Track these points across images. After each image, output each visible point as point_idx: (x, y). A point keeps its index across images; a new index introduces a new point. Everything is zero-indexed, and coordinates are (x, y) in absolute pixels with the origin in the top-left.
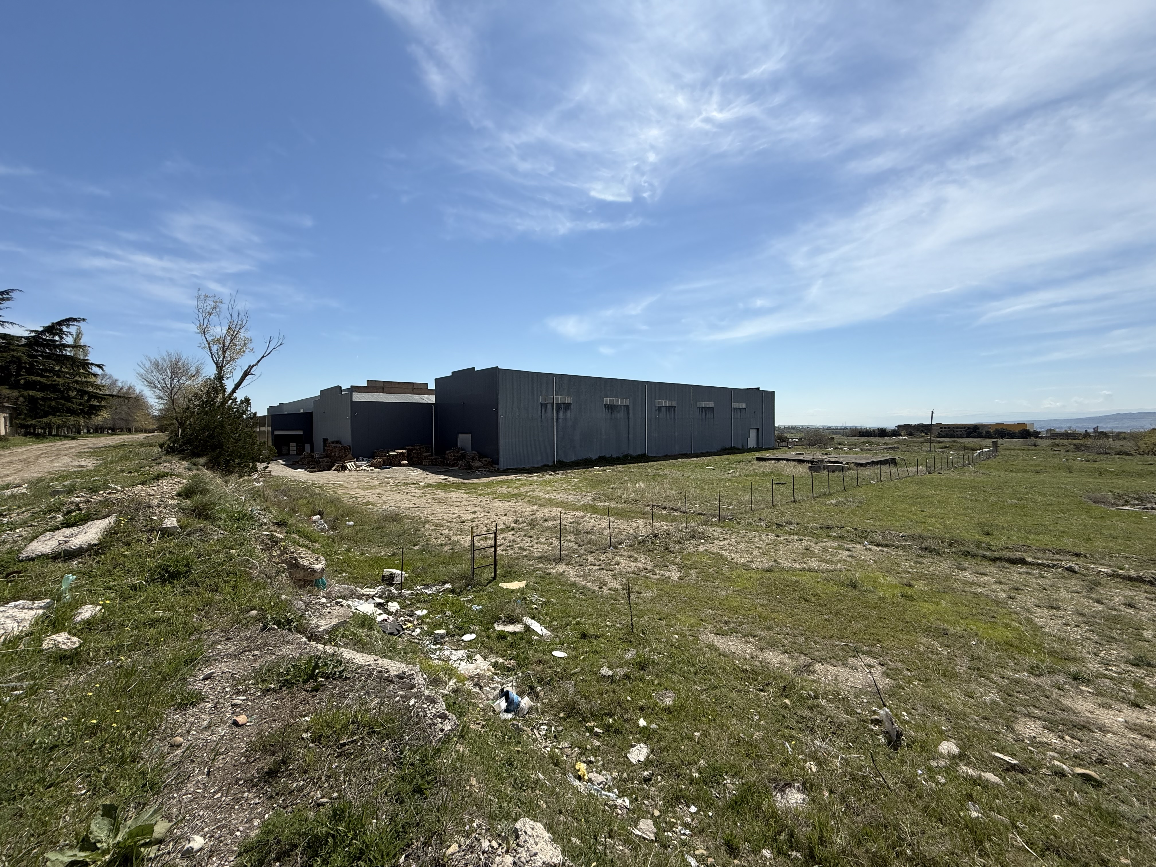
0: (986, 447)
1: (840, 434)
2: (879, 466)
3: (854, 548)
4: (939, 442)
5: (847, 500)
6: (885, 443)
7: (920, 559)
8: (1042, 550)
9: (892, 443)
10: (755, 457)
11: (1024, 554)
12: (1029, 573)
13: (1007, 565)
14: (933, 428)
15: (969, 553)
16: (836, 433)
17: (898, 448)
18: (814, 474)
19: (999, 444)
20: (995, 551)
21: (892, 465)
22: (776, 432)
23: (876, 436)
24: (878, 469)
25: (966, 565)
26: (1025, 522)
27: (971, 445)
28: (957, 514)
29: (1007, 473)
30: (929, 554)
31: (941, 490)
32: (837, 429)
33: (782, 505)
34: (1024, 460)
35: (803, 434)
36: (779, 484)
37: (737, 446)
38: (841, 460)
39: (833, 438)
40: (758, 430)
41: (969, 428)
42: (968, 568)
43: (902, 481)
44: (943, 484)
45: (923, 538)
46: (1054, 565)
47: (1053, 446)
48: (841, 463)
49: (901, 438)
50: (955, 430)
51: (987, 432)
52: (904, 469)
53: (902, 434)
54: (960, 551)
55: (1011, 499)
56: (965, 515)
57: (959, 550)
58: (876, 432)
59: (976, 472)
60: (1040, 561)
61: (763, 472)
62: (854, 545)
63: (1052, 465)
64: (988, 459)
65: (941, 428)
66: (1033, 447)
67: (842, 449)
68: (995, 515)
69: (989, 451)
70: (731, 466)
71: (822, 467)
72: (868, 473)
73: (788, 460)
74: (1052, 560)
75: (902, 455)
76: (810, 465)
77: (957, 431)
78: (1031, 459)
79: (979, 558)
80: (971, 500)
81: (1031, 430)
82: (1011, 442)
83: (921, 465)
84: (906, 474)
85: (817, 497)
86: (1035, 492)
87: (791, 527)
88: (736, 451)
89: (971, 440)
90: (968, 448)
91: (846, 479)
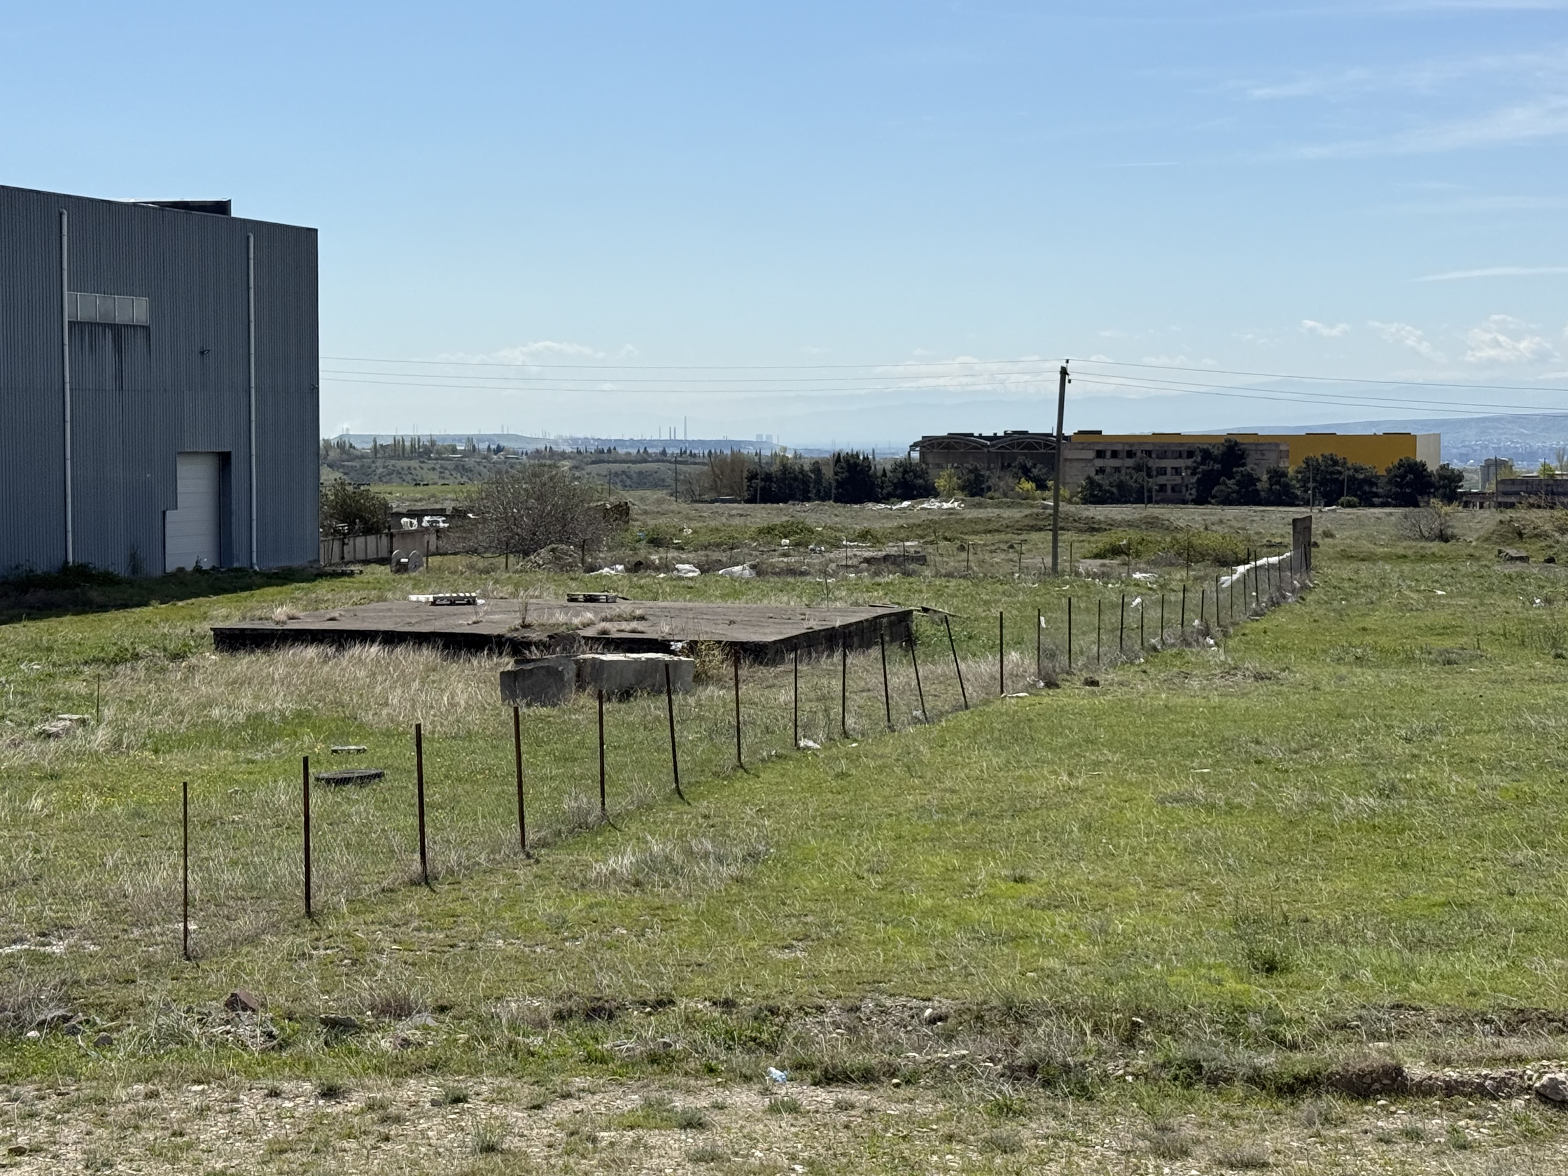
0: (1273, 547)
1: (657, 484)
2: (837, 657)
3: (720, 1107)
4: (1093, 528)
5: (689, 853)
6: (864, 536)
7: (1007, 1128)
8: (1459, 1023)
9: (893, 536)
10: (205, 627)
11: (1399, 1047)
12: (1414, 1135)
13: (1338, 1106)
14: (1067, 453)
15: (1198, 1068)
16: (643, 481)
17: (921, 560)
18: (531, 712)
19: (1317, 528)
20: (1294, 1047)
21: (895, 650)
22: (328, 476)
23: (824, 496)
24: (829, 674)
25: (1190, 1131)
26: (1404, 896)
27: (1213, 539)
28: (1157, 885)
29: (1343, 670)
30: (1040, 1096)
31: (1096, 764)
32: (644, 457)
33: (358, 905)
34: (1403, 607)
35: (473, 487)
36: (342, 782)
37: (98, 563)
38: (660, 630)
39: (623, 511)
40: (224, 460)
41: (1206, 455)
42: (1197, 1142)
43: (935, 731)
44: (1102, 735)
45: (1020, 1020)
46: (1501, 1083)
47: (1504, 539)
48: (662, 646)
49: (933, 504)
50: (1155, 463)
51: (1277, 475)
52: (943, 667)
53: (940, 483)
54: (1166, 1065)
55: (1354, 795)
56: (1184, 883)
57: (1160, 1058)
58: (828, 473)
59: (1230, 671)
60: (1452, 1074)
61: (255, 719)
62: (719, 1095)
63: (1496, 626)
64: (1275, 603)
65: (1100, 454)
66: (1435, 547)
67: (666, 567)
68: (1299, 874)
69: (1279, 567)
70: (61, 685)
71: (570, 674)
72: (785, 696)
73: (391, 639)
74: (1493, 1062)
75: (939, 594)
76: (508, 663)
77: (1162, 471)
78: (1430, 601)
79: (1239, 1090)
80: (1211, 808)
81: (1432, 467)
82: (1360, 523)
83: (1018, 643)
84: (953, 693)
85: (543, 844)
86: (1438, 753)
87: (406, 1029)
88: (95, 595)
89: (1213, 513)
90: (1201, 556)
91: (687, 735)
